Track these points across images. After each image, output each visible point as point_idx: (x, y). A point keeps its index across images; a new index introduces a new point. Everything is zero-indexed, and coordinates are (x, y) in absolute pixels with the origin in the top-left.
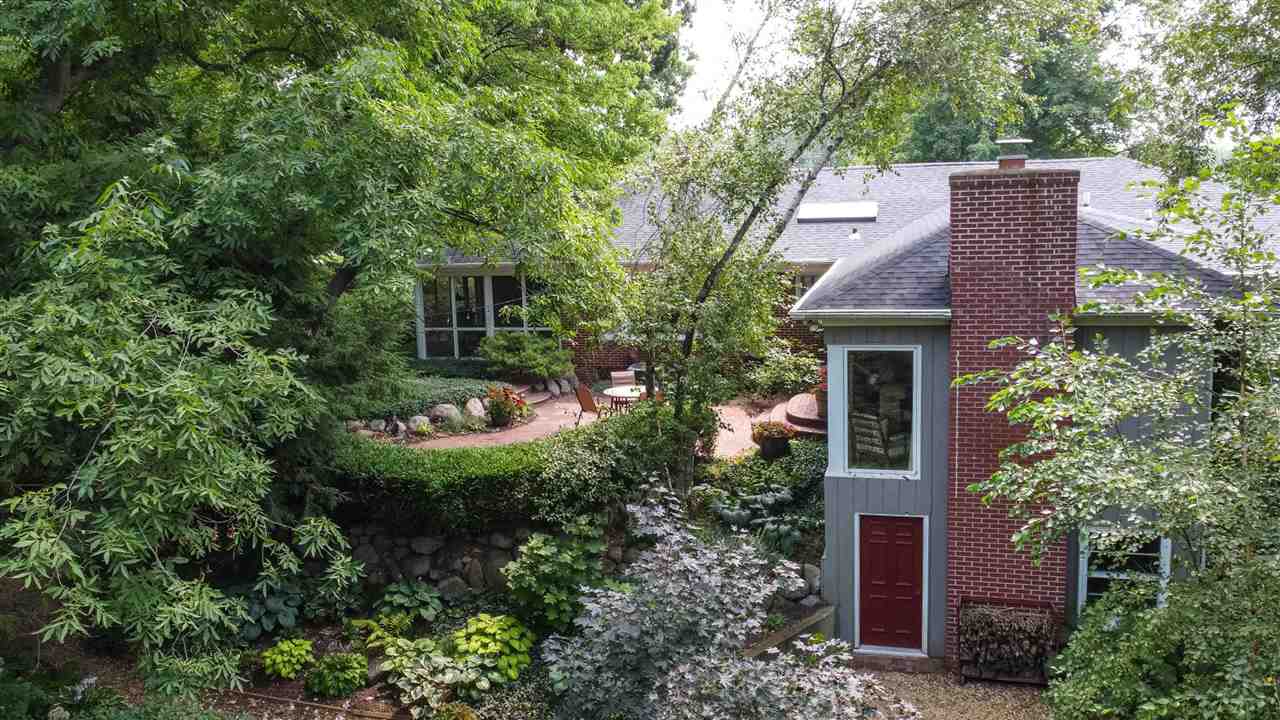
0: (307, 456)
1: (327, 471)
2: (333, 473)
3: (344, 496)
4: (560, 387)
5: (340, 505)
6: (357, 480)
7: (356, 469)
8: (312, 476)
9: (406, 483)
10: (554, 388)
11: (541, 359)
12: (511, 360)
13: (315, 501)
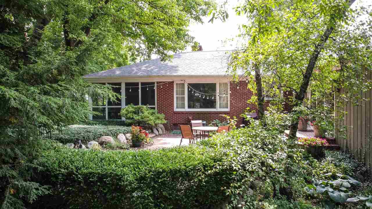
0: (13, 156)
1: (29, 168)
2: (35, 169)
3: (44, 190)
4: (158, 131)
5: (39, 197)
6: (56, 176)
7: (56, 166)
8: (14, 173)
9: (101, 177)
10: (155, 131)
11: (151, 117)
12: (136, 117)
13: (14, 195)
